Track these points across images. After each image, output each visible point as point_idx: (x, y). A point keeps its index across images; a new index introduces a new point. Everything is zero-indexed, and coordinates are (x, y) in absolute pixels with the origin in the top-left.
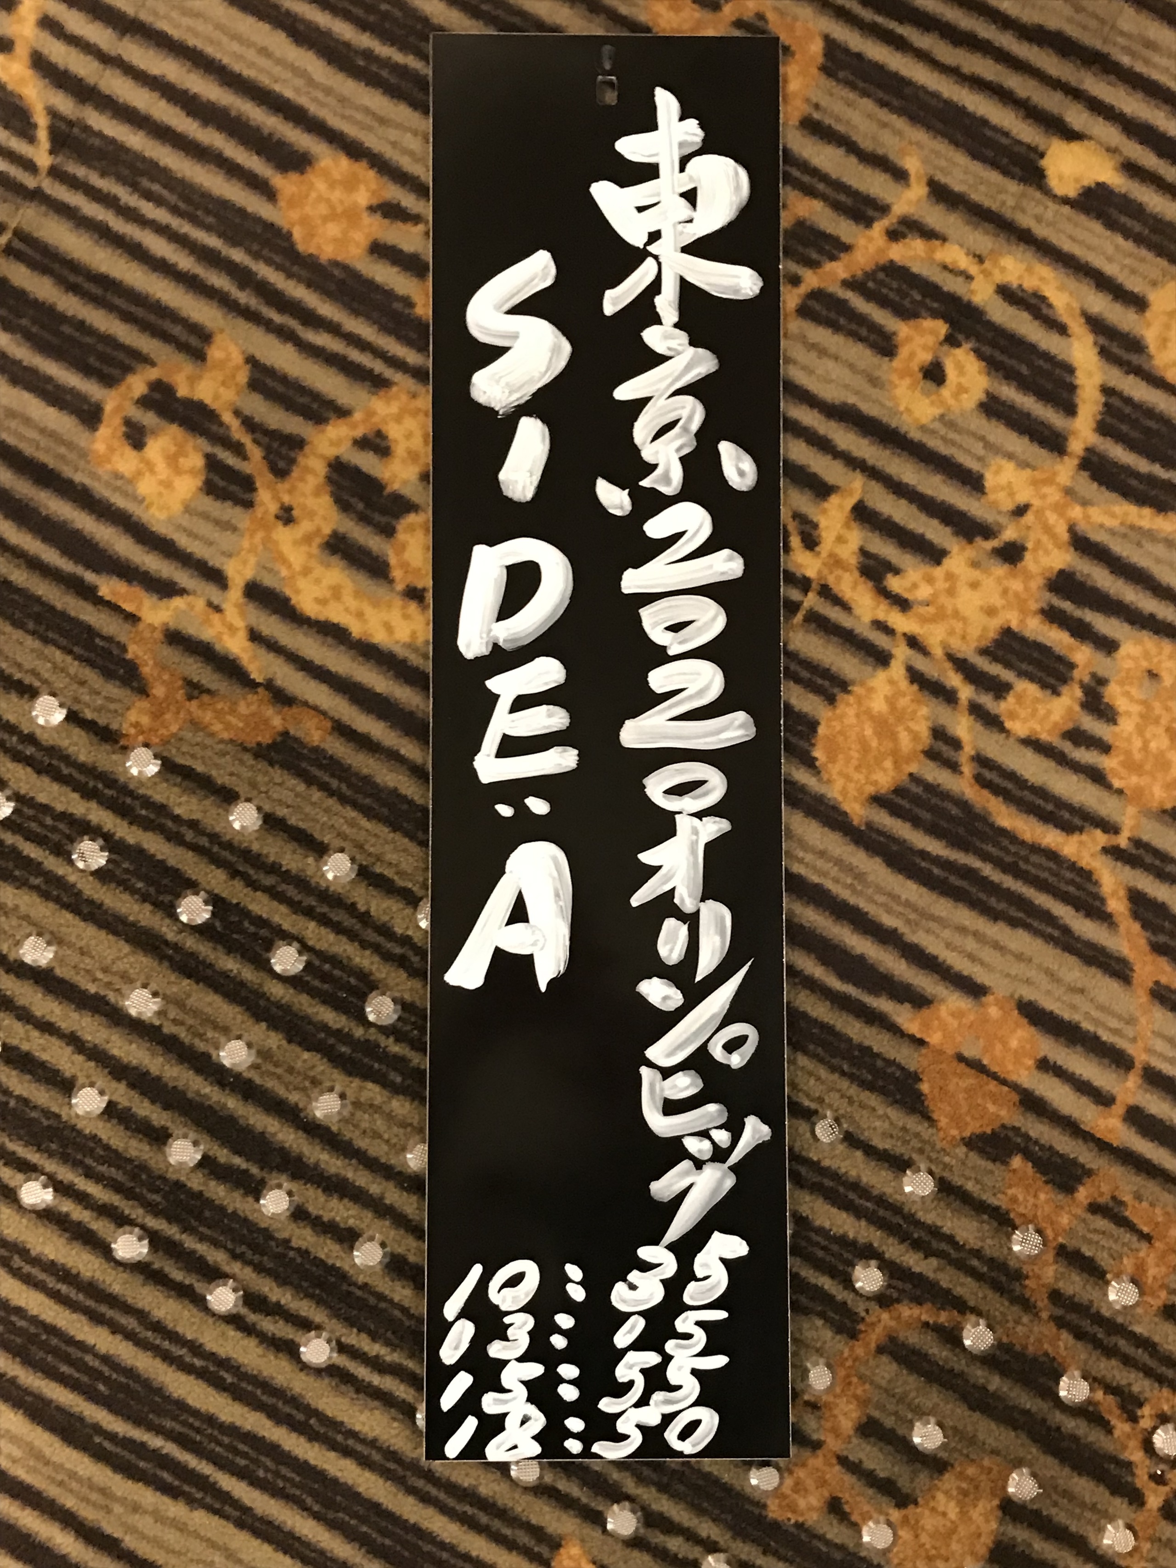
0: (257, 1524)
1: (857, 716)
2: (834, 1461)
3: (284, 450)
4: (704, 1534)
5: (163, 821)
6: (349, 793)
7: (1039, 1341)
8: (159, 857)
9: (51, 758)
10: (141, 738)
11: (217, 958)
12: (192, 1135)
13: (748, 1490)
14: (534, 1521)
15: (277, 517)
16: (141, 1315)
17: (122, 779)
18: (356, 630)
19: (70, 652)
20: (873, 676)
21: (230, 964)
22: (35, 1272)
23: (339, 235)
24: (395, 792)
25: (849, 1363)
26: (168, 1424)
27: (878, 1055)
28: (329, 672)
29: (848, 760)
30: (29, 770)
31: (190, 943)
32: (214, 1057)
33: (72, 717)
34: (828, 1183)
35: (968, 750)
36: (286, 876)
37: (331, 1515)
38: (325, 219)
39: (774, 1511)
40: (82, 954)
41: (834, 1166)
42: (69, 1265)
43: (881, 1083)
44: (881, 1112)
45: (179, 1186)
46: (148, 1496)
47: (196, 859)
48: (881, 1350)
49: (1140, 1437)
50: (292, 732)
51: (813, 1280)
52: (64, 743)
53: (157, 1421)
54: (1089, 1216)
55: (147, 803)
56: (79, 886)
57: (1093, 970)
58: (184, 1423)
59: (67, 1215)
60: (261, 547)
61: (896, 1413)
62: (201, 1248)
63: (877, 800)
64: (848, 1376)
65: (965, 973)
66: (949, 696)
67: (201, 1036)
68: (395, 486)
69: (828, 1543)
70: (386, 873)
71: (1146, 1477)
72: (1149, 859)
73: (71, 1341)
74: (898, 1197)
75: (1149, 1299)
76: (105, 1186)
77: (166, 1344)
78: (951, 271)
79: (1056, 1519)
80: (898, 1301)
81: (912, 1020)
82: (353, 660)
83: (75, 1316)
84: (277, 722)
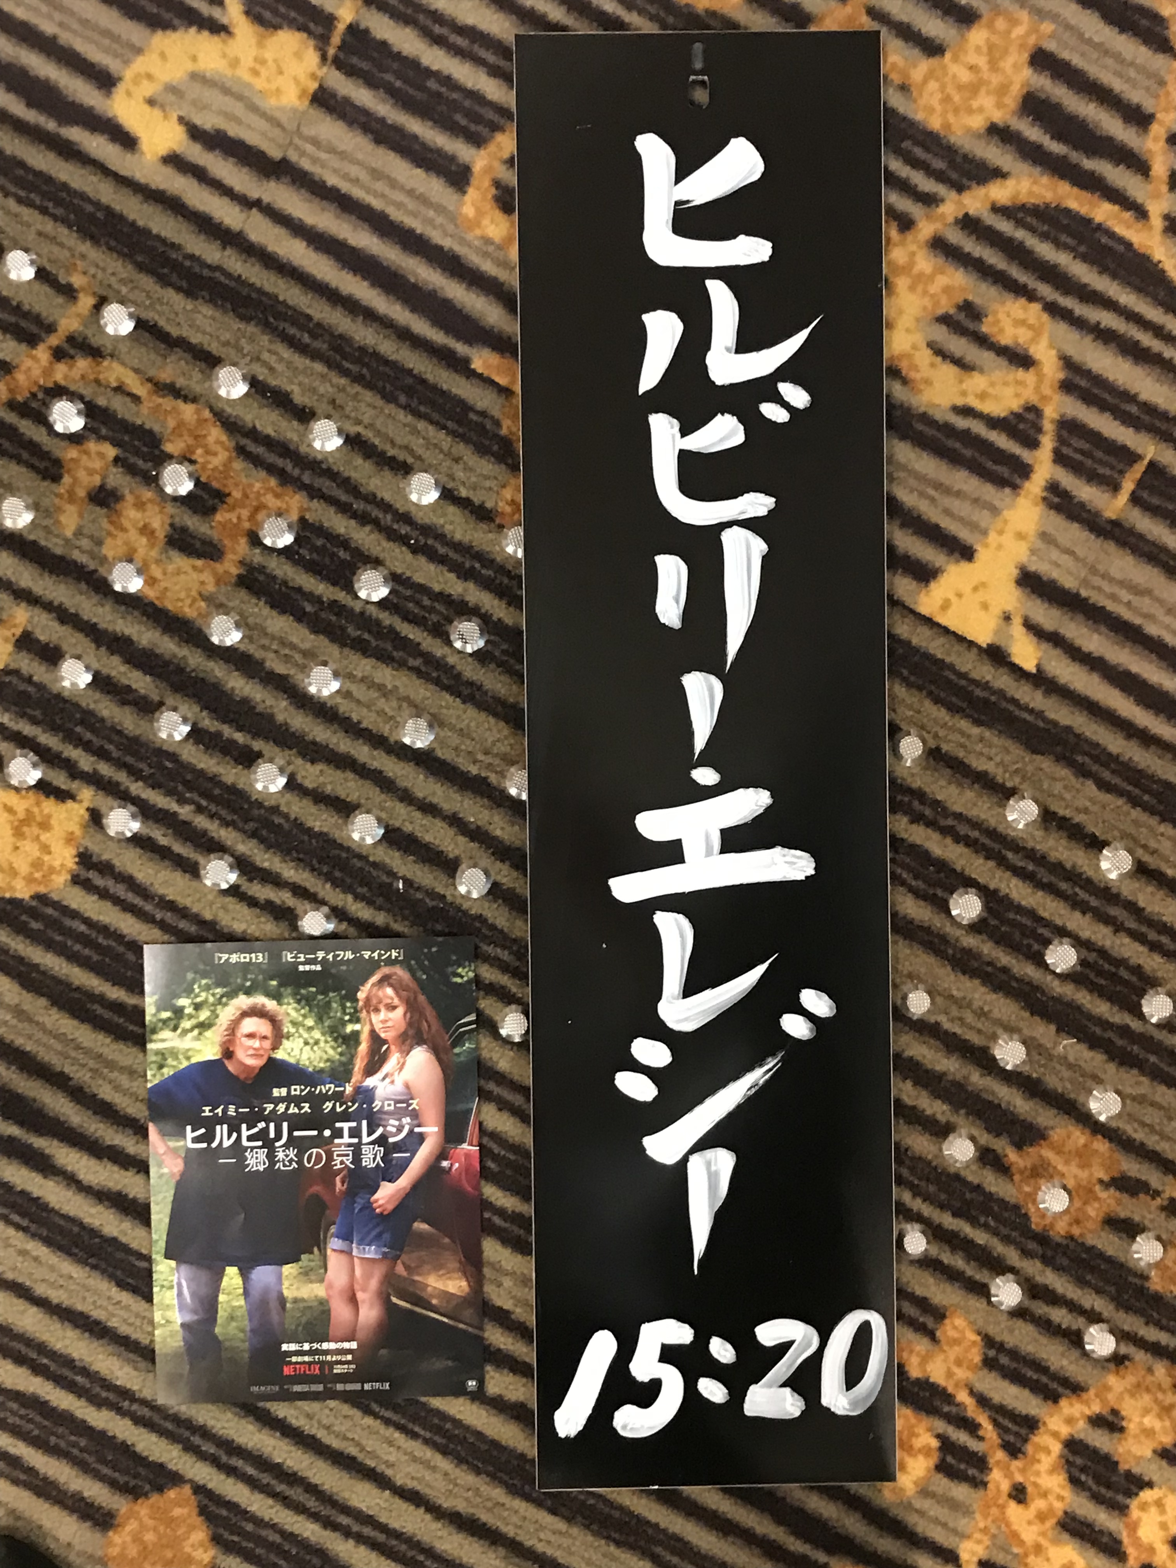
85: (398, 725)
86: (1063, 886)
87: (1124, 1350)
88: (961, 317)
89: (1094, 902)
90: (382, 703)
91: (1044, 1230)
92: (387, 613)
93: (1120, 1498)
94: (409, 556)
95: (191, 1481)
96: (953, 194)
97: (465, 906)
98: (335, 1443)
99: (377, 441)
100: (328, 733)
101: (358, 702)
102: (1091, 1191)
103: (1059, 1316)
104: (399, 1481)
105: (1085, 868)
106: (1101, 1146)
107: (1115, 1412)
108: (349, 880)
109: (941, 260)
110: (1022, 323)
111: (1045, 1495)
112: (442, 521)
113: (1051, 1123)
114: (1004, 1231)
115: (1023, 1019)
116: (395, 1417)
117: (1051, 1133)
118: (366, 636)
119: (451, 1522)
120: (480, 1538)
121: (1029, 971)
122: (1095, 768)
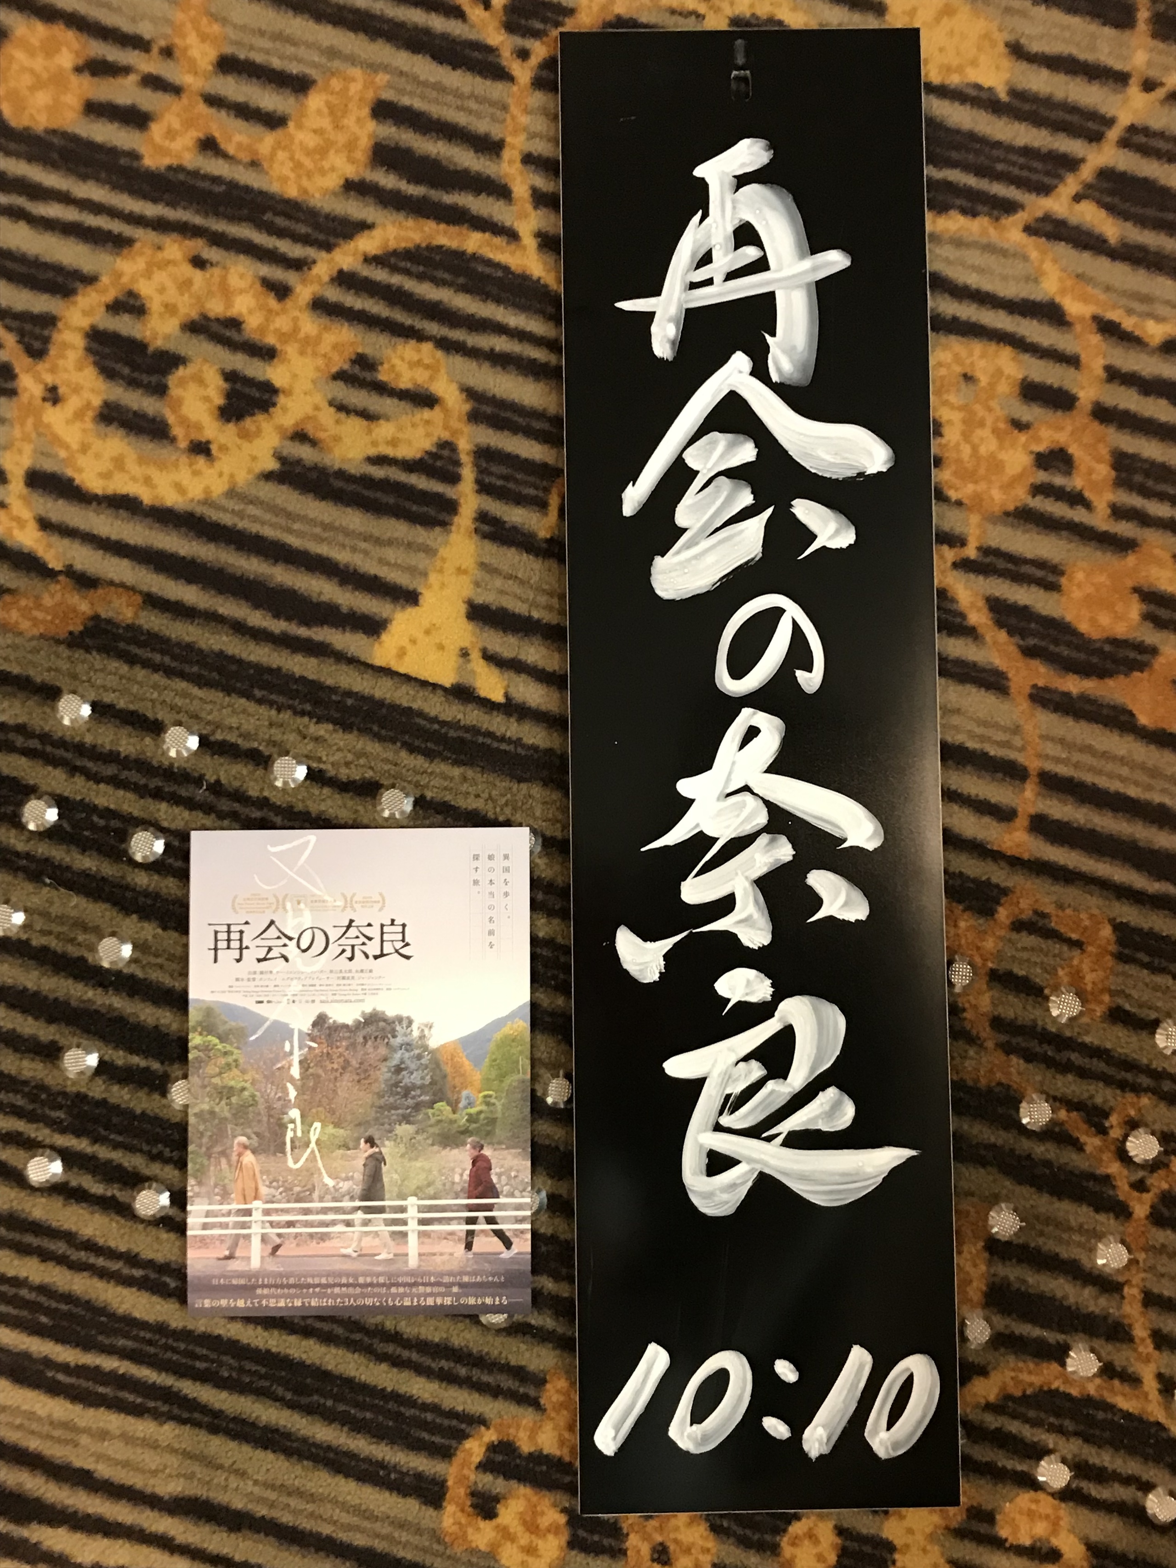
0: (231, 1426)
3: (37, 330)
6: (174, 664)
7: (991, 1071)
11: (72, 860)
12: (84, 1042)
14: (513, 1363)
15: (44, 399)
16: (69, 1237)
18: (147, 497)
21: (87, 862)
23: (51, 103)
24: (221, 654)
26: (121, 1342)
28: (127, 545)
31: (43, 849)
32: (90, 960)
36: (125, 762)
37: (305, 1400)
38: (33, 89)
45: (81, 1098)
46: (113, 1421)
47: (30, 764)
49: (1113, 1148)
50: (102, 614)
53: (107, 1342)
54: (1014, 936)
57: (968, 686)
58: (136, 1338)
60: (34, 435)
62: (116, 1156)
67: (72, 941)
68: (159, 343)
70: (228, 738)
71: (1126, 1187)
72: (1001, 564)
75: (1093, 1006)
77: (101, 1262)
78: (680, 14)
79: (1045, 1249)
82: (151, 528)
84: (85, 607)
88: (357, 370)
93: (768, 1537)
96: (324, 254)
109: (325, 320)
110: (419, 363)
111: (688, 1551)
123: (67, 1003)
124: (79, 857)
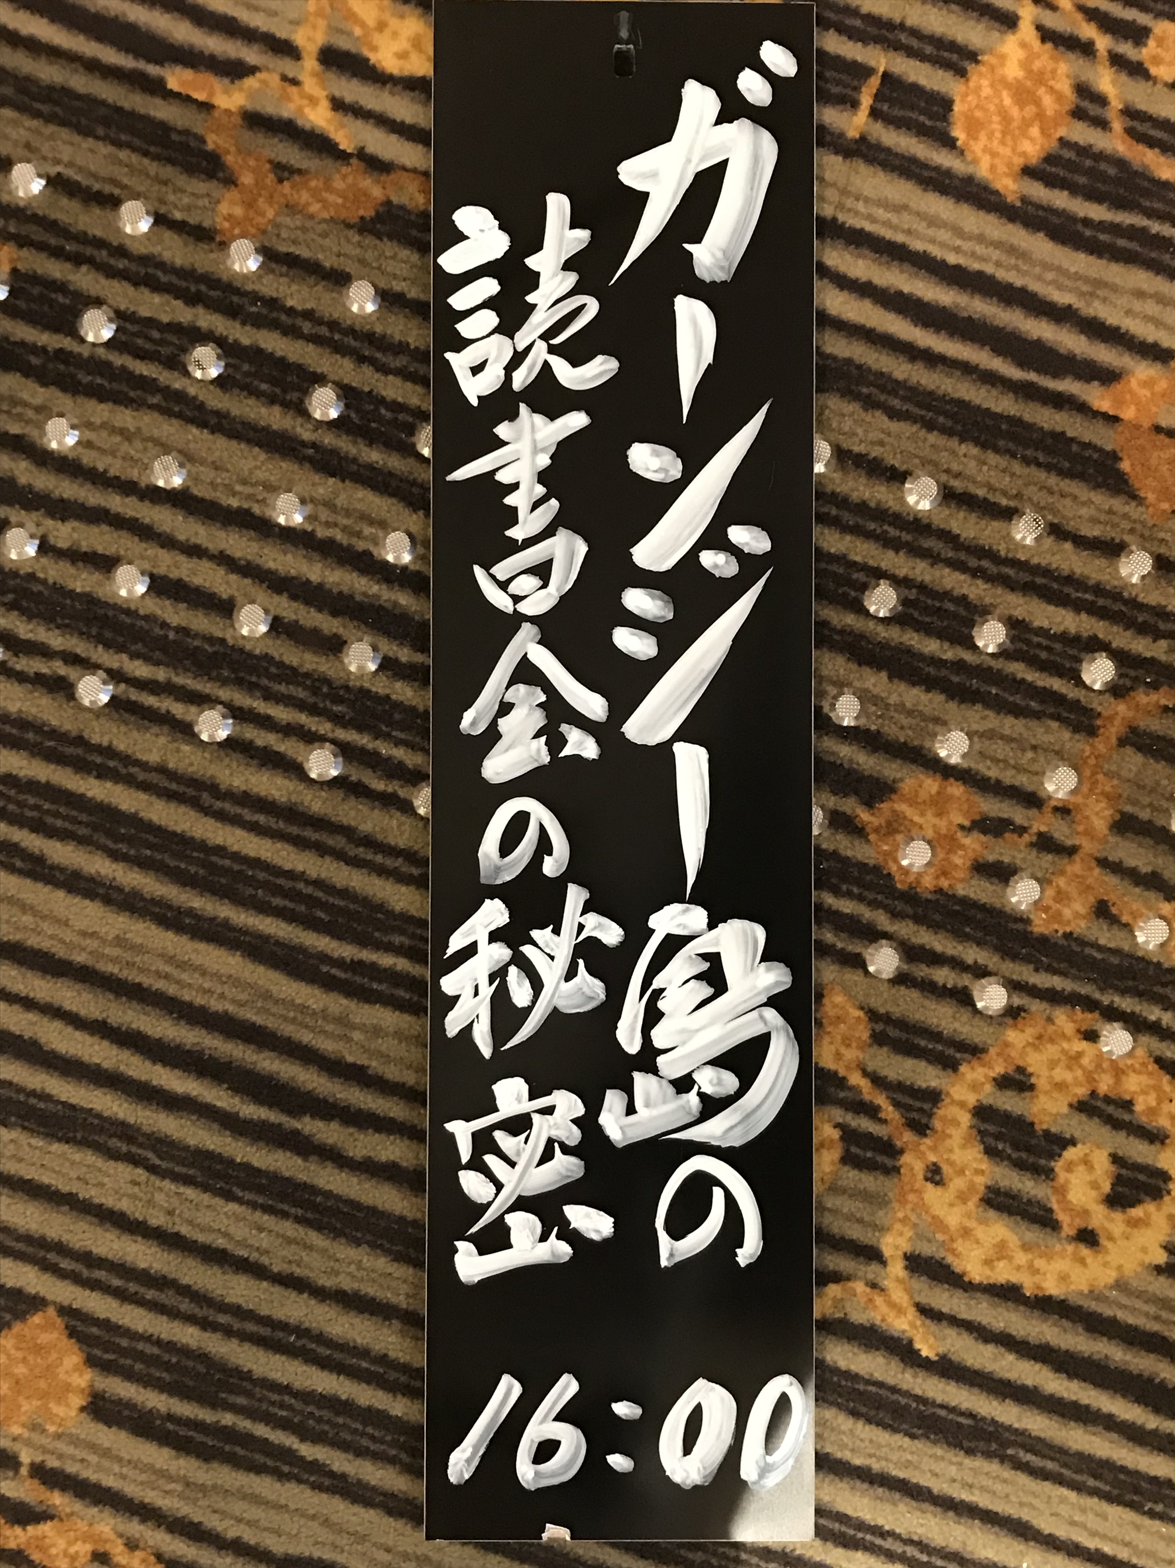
1: (992, 85)
2: (1094, 864)
4: (970, 961)
5: (275, 315)
8: (279, 354)
9: (146, 266)
10: (237, 231)
11: (359, 451)
12: (368, 637)
13: (1008, 909)
16: (348, 832)
17: (225, 278)
19: (146, 154)
20: (1003, 41)
21: (374, 456)
22: (227, 806)
25: (1092, 761)
27: (1072, 440)
29: (991, 136)
30: (125, 284)
31: (328, 439)
32: (375, 553)
33: (160, 220)
34: (1039, 580)
35: (1116, 104)
39: (1040, 925)
40: (216, 469)
41: (1044, 563)
42: (263, 794)
43: (1079, 468)
44: (1084, 499)
45: (364, 693)
46: (387, 1017)
47: (318, 351)
48: (1122, 742)
50: (395, 200)
51: (1040, 683)
52: (156, 250)
53: (384, 938)
55: (255, 297)
56: (201, 398)
59: (251, 742)
61: (1150, 805)
62: (398, 753)
63: (1028, 172)
64: (1094, 774)
65: (1150, 339)
66: (1087, 49)
67: (358, 534)
69: (1100, 948)
73: (278, 872)
74: (1116, 583)
76: (286, 705)
80: (1132, 689)
81: (1102, 398)
83: (279, 845)
84: (377, 193)
85: (147, 467)
86: (872, 526)
87: (1017, 1001)
89: (906, 537)
90: (125, 447)
91: (911, 888)
92: (117, 353)
93: (1043, 1162)
94: (130, 290)
95: (55, 1303)
97: (248, 647)
98: (201, 1238)
99: (78, 178)
100: (75, 486)
101: (102, 451)
102: (952, 839)
103: (943, 976)
104: (276, 1269)
105: (891, 503)
106: (956, 789)
107: (1021, 1070)
108: (121, 639)
111: (961, 1172)
112: (159, 248)
113: (899, 775)
114: (870, 895)
115: (851, 671)
116: (260, 1201)
117: (901, 785)
118: (99, 380)
119: (338, 1302)
120: (372, 1314)
121: (850, 620)
122: (883, 398)
123: (351, 597)
124: (367, 449)
